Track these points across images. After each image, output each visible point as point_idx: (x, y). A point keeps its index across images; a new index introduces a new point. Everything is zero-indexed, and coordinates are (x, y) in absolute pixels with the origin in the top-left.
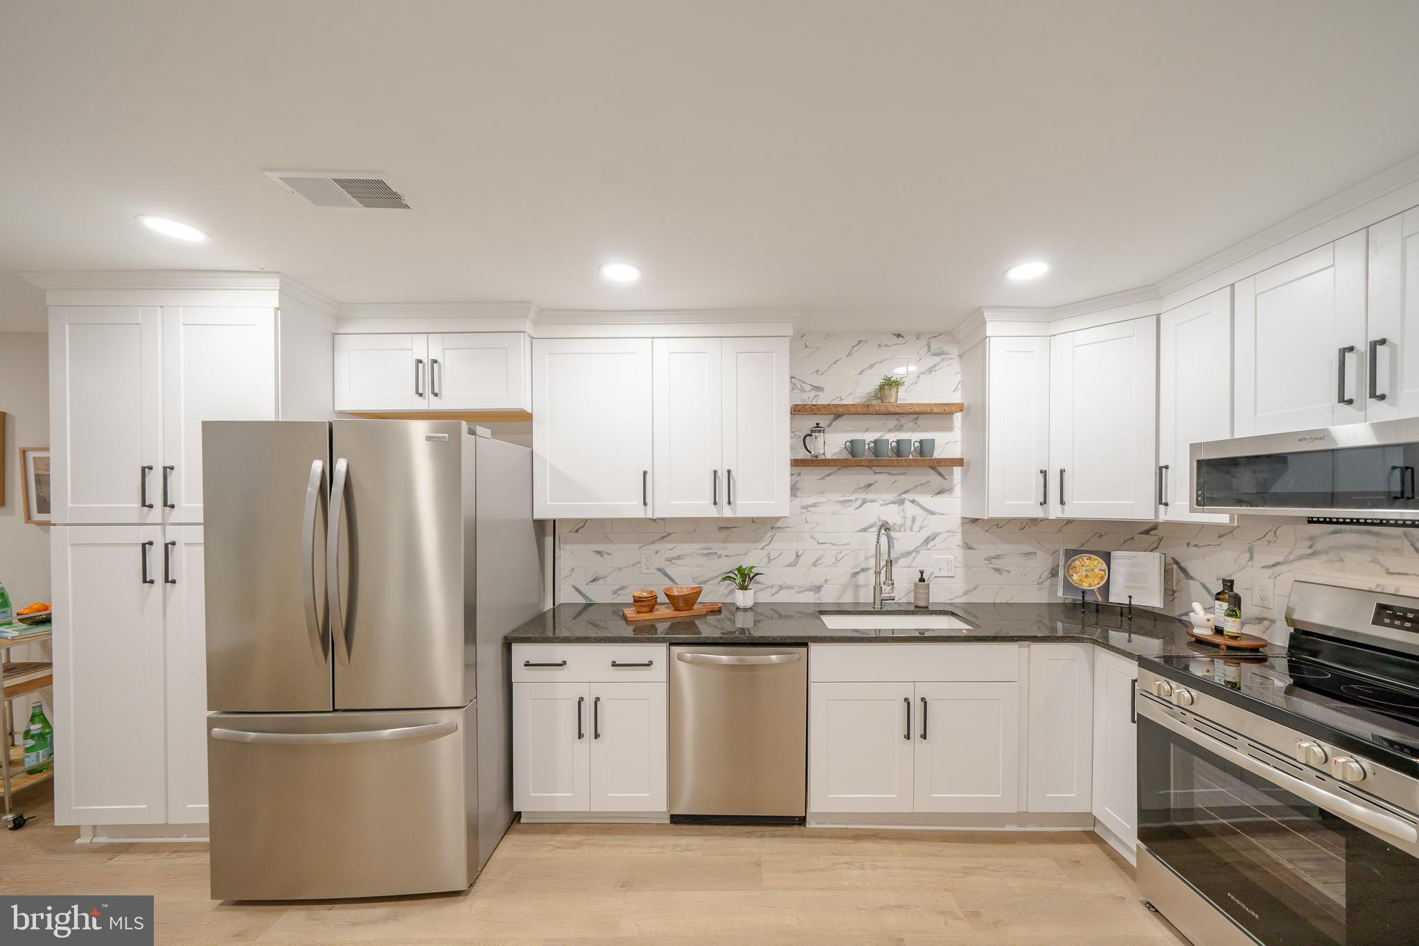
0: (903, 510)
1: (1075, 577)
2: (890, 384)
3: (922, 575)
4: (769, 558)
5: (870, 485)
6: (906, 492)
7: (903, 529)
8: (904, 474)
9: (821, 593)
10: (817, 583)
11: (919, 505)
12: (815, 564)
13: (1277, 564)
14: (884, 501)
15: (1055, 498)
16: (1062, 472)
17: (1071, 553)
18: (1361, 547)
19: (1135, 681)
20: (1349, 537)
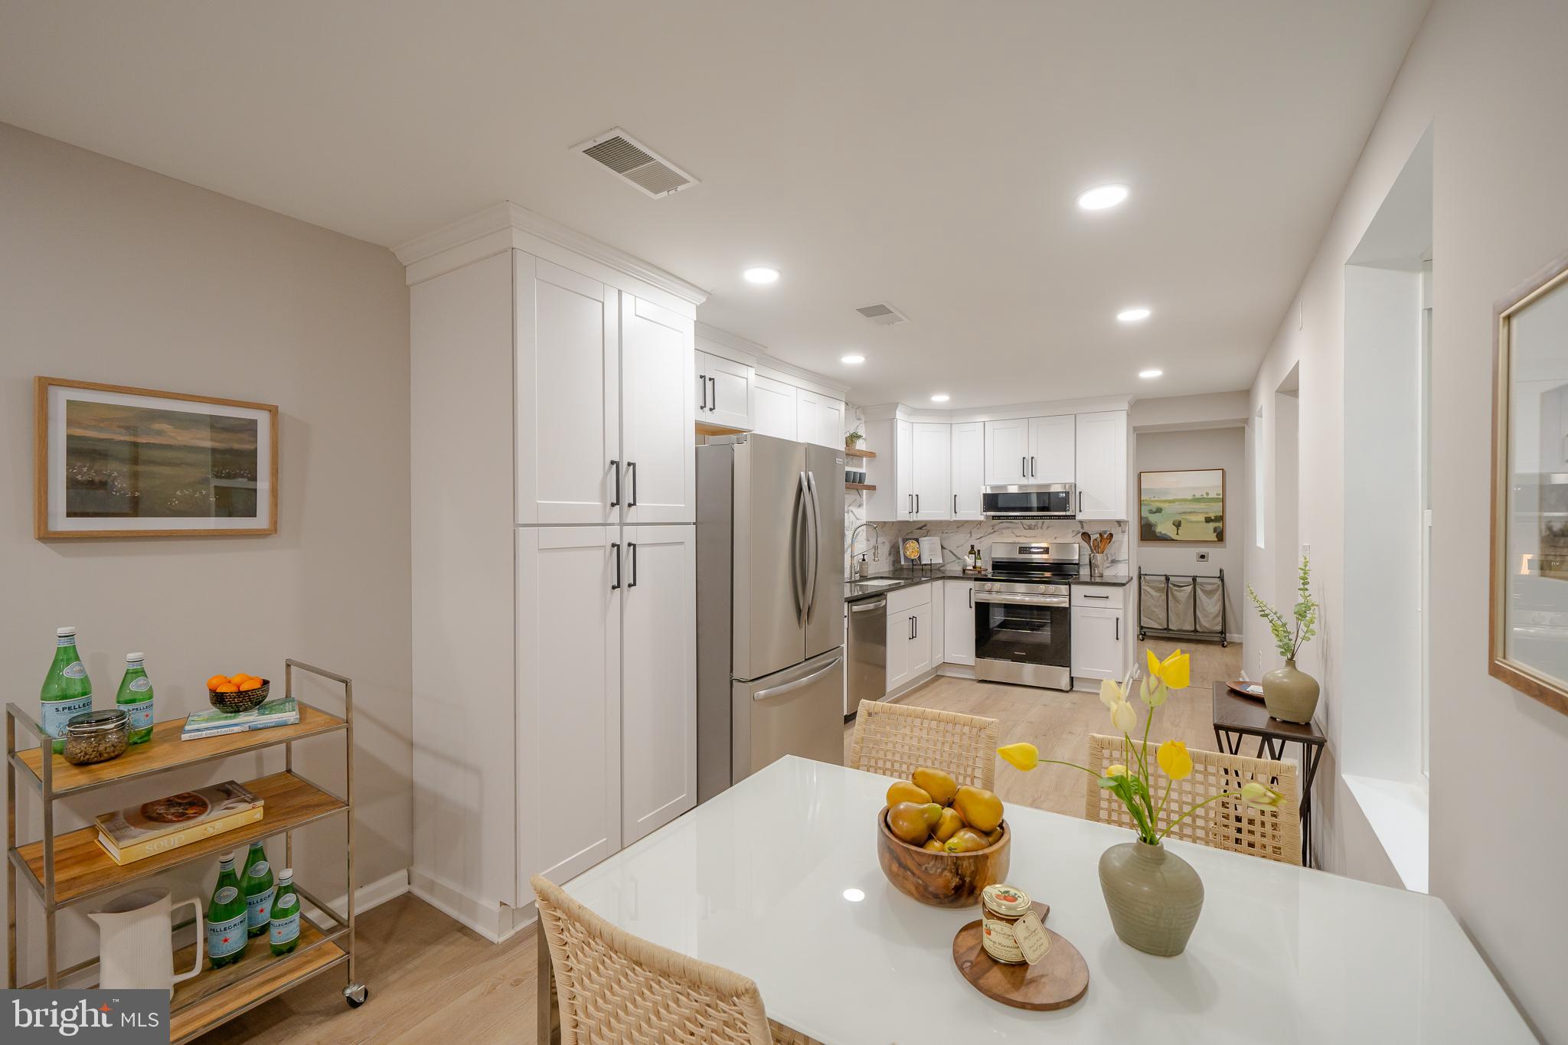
1: (908, 553)
3: (864, 557)
13: (982, 536)
15: (915, 510)
16: (917, 496)
17: (905, 540)
18: (1008, 528)
19: (971, 589)
20: (1005, 524)
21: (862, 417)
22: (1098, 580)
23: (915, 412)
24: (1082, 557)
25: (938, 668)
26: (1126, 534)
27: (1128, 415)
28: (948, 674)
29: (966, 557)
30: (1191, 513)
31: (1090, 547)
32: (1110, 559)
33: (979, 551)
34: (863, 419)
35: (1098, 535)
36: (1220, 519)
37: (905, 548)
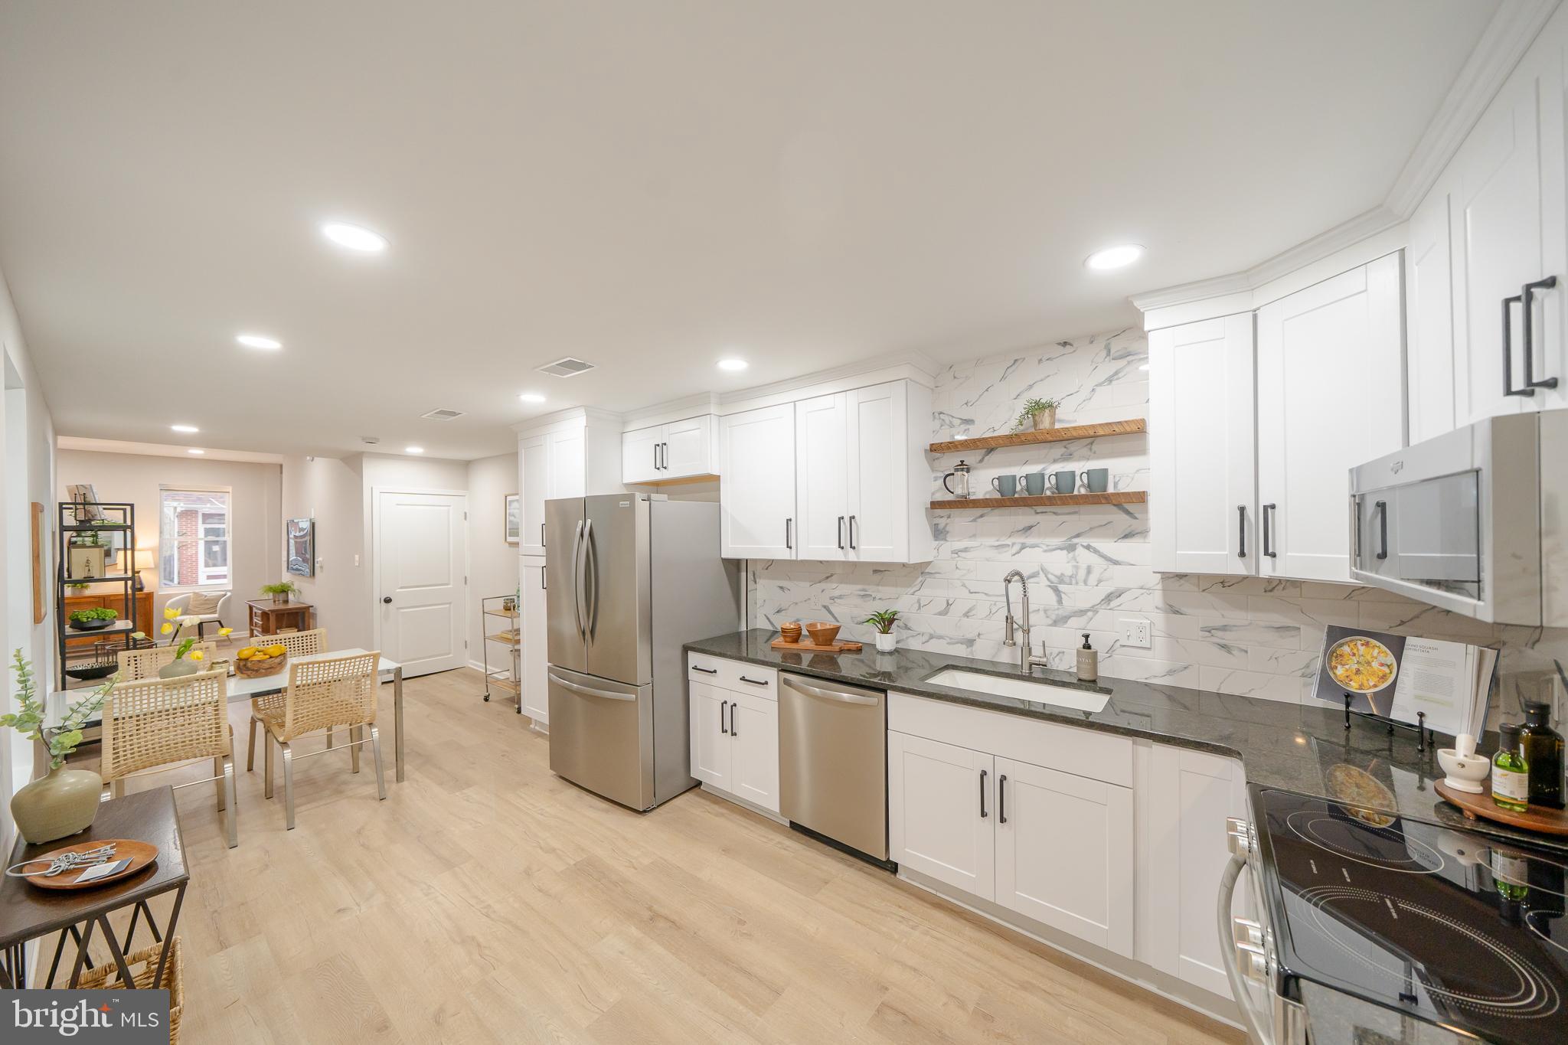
0: (1074, 558)
1: (1340, 671)
2: (1042, 407)
3: (1087, 641)
4: (920, 605)
5: (1030, 527)
6: (1078, 536)
7: (1074, 582)
8: (1076, 513)
9: (974, 648)
10: (970, 636)
11: (1096, 551)
12: (966, 615)
14: (1048, 546)
15: (1259, 547)
16: (1270, 509)
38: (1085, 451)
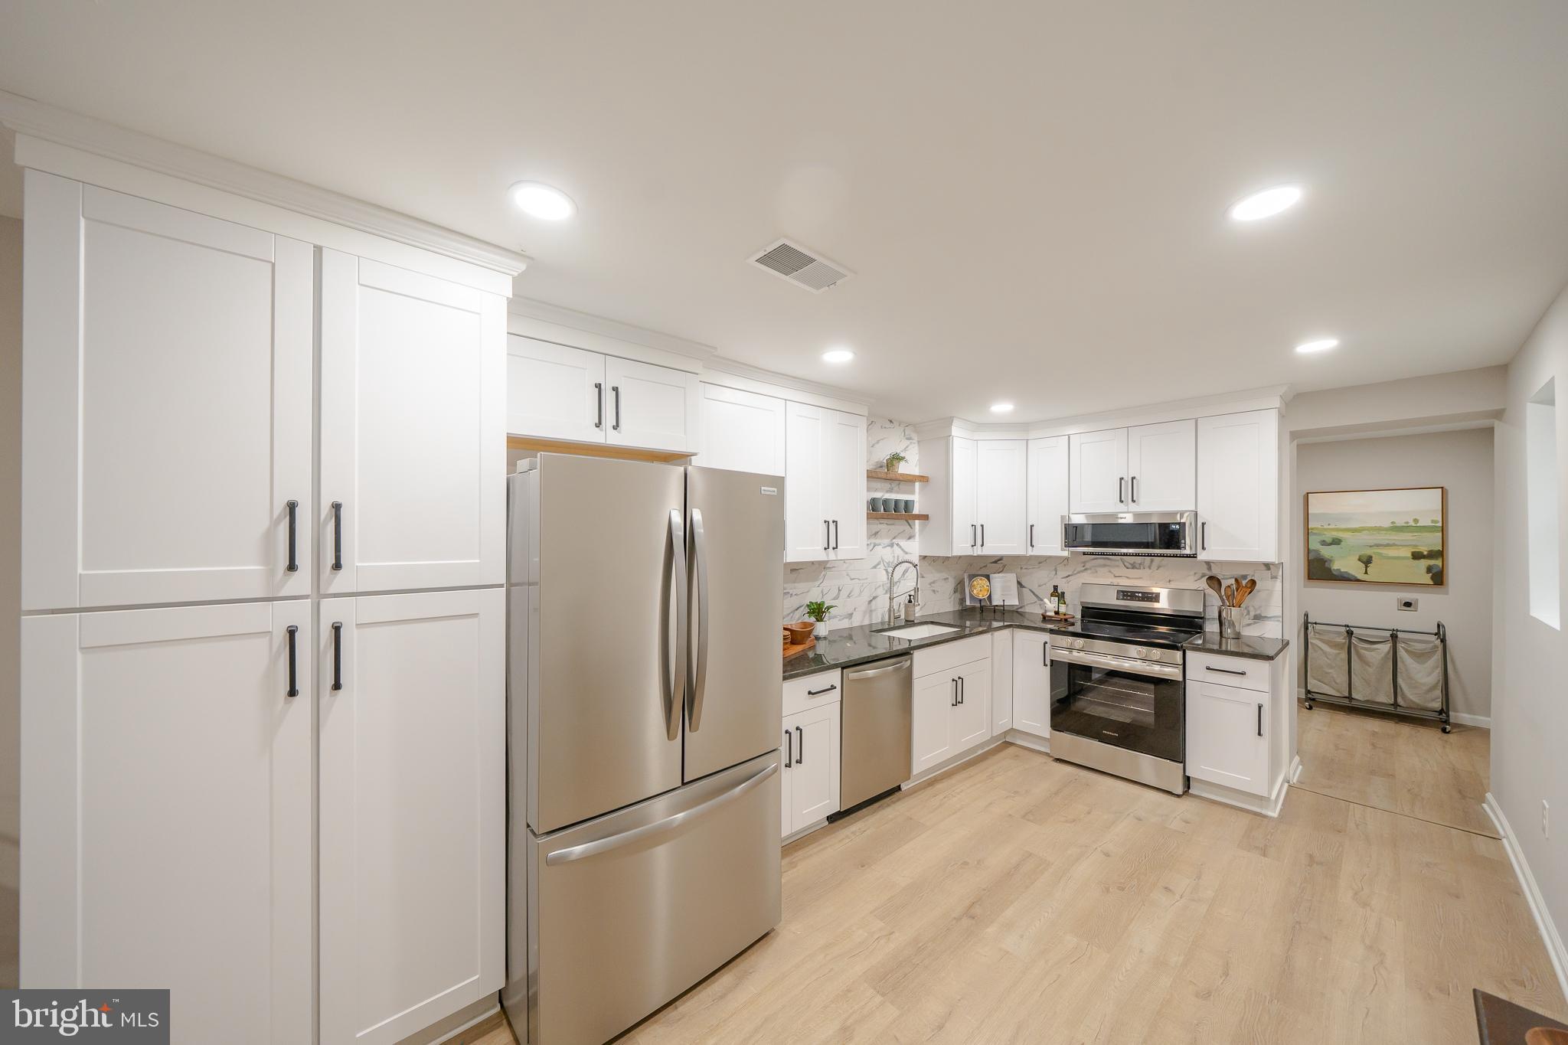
1: (975, 592)
2: (896, 458)
3: (910, 598)
4: (823, 594)
6: (895, 537)
8: (893, 524)
9: (853, 619)
10: (850, 611)
11: (900, 546)
12: (849, 597)
13: (1069, 576)
14: (884, 544)
15: (979, 542)
16: (982, 526)
17: (972, 577)
18: (1105, 566)
19: (1046, 643)
20: (1100, 561)
21: (915, 436)
22: (1231, 646)
23: (981, 427)
24: (1208, 609)
25: (1006, 733)
26: (1278, 584)
27: (1280, 413)
28: (1019, 742)
29: (1046, 600)
30: (1388, 545)
31: (1221, 597)
32: (1252, 614)
33: (1063, 593)
34: (916, 439)
35: (1233, 581)
36: (1440, 554)
37: (971, 586)
38: (896, 489)
